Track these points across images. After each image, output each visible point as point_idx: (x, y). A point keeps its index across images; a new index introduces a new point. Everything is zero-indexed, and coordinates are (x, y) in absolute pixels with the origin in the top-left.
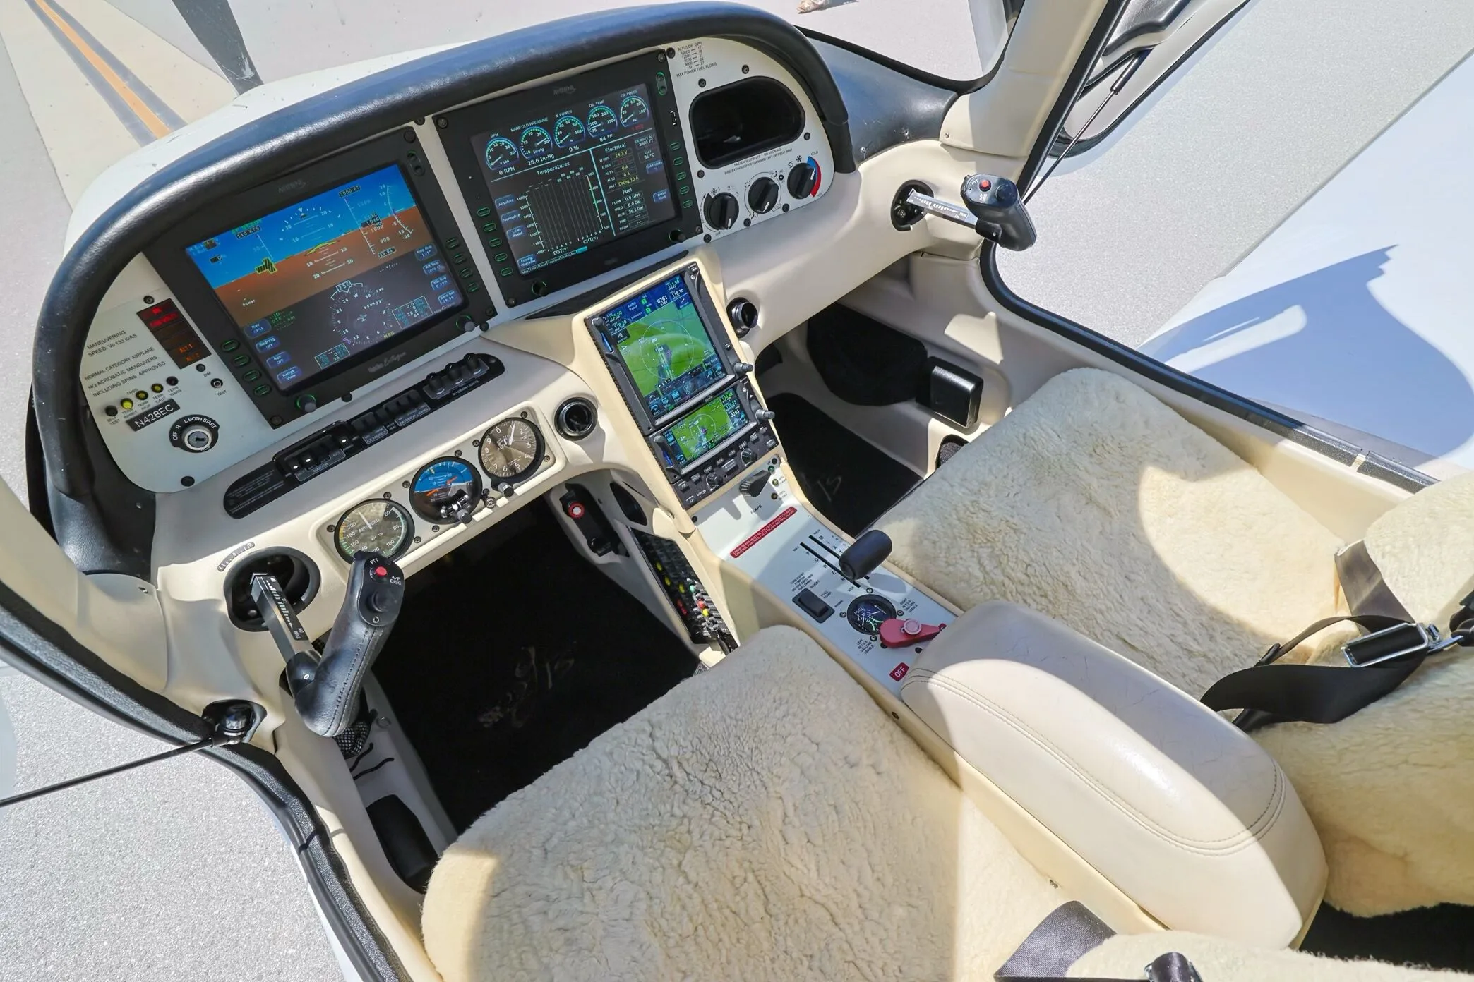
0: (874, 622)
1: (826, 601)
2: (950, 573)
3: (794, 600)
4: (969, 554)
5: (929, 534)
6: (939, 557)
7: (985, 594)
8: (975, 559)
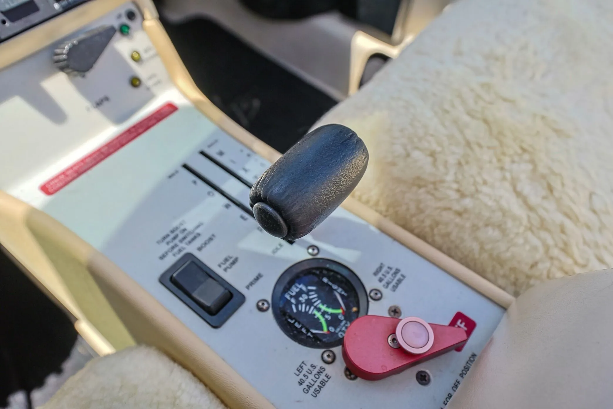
0: (324, 314)
1: (229, 277)
2: (466, 211)
3: (161, 281)
4: (498, 174)
5: (420, 139)
6: (442, 181)
7: (535, 249)
8: (507, 185)
